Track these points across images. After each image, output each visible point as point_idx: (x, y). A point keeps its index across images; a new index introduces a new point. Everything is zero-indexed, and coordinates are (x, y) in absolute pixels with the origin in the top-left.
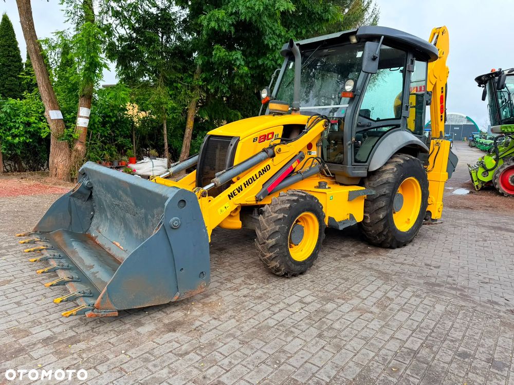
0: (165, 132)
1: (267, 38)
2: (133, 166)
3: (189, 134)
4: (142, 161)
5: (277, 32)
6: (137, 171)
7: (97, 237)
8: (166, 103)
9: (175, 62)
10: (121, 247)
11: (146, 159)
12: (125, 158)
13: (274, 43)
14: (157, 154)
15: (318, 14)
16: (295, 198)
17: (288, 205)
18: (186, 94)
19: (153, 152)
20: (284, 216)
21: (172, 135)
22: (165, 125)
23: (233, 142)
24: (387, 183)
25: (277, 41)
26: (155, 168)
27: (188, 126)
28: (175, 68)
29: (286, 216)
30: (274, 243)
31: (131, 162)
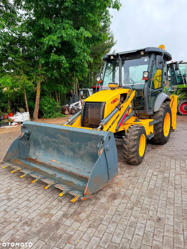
0: (26, 98)
1: (76, 49)
2: (12, 118)
3: (38, 98)
4: (16, 115)
5: (80, 46)
6: (15, 120)
7: (37, 159)
8: (28, 84)
9: (28, 62)
10: (57, 162)
11: (18, 113)
12: (7, 114)
13: (79, 51)
14: (24, 110)
15: (97, 37)
16: (139, 128)
17: (138, 132)
18: (36, 78)
19: (22, 109)
20: (137, 137)
21: (29, 100)
22: (25, 94)
23: (103, 105)
24: (161, 116)
25: (80, 51)
26: (24, 118)
27: (37, 94)
28: (28, 65)
30: (135, 150)
31: (10, 116)
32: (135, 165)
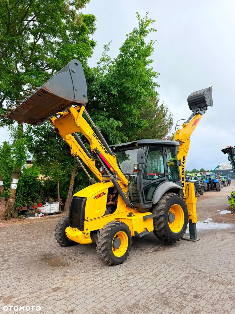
0: (58, 188)
1: (111, 138)
2: (39, 208)
3: (71, 187)
4: (45, 205)
5: (116, 135)
6: (42, 211)
8: (59, 173)
9: (65, 151)
11: (47, 204)
12: (36, 204)
13: (114, 140)
14: (53, 200)
15: (136, 124)
16: (114, 225)
17: (111, 229)
18: (70, 167)
19: (51, 199)
20: (109, 234)
21: (62, 189)
22: (58, 184)
24: (163, 209)
25: (116, 139)
26: (51, 209)
27: (71, 183)
28: (64, 154)
29: (110, 234)
30: (105, 248)
31: (39, 206)
32: (109, 265)
